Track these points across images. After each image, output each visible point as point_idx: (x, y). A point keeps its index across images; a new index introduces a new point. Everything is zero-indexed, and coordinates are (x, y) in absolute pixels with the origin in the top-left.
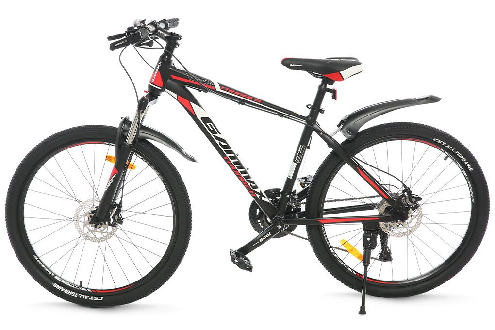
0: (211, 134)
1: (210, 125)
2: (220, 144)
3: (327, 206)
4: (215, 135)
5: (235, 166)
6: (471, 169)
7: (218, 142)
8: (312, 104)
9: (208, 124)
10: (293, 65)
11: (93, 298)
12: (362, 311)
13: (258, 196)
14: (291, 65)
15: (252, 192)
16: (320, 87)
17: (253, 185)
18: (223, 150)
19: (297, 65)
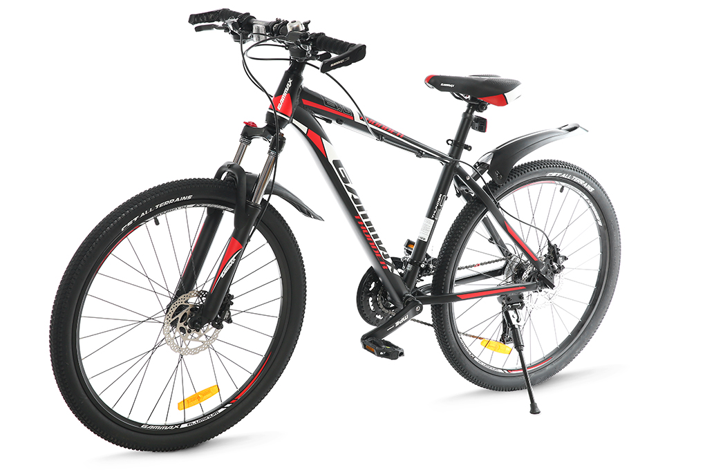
3: (459, 274)
5: (367, 227)
8: (453, 138)
10: (445, 85)
12: (534, 410)
15: (383, 263)
16: (465, 114)
17: (385, 253)
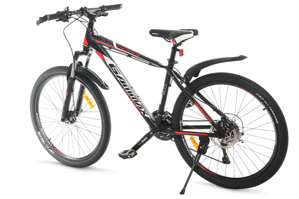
0: (115, 74)
1: (114, 69)
2: (120, 80)
4: (117, 75)
6: (277, 122)
7: (119, 79)
9: (113, 68)
11: (51, 150)
13: (143, 113)
14: (153, 34)
18: (122, 84)
19: (156, 34)
